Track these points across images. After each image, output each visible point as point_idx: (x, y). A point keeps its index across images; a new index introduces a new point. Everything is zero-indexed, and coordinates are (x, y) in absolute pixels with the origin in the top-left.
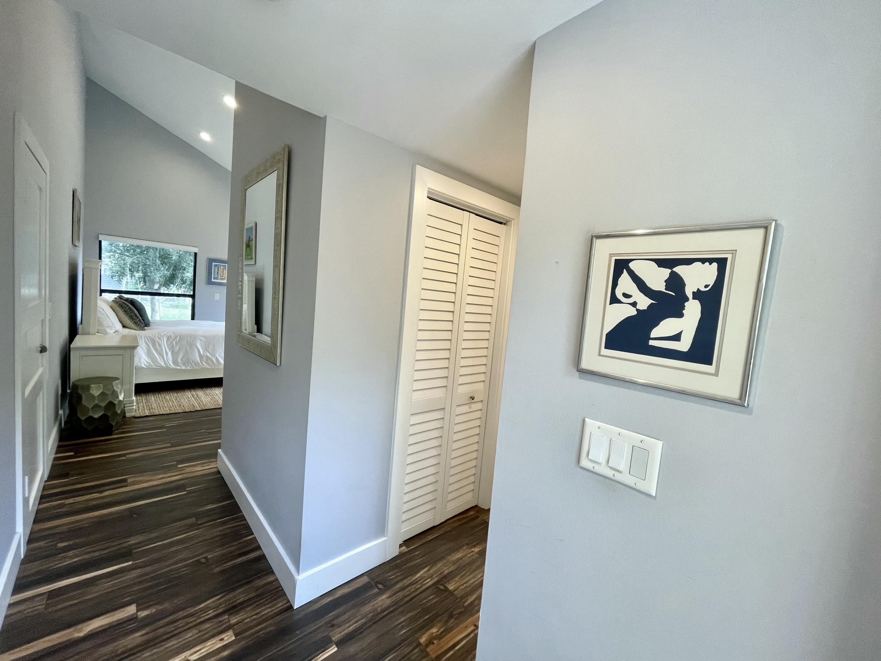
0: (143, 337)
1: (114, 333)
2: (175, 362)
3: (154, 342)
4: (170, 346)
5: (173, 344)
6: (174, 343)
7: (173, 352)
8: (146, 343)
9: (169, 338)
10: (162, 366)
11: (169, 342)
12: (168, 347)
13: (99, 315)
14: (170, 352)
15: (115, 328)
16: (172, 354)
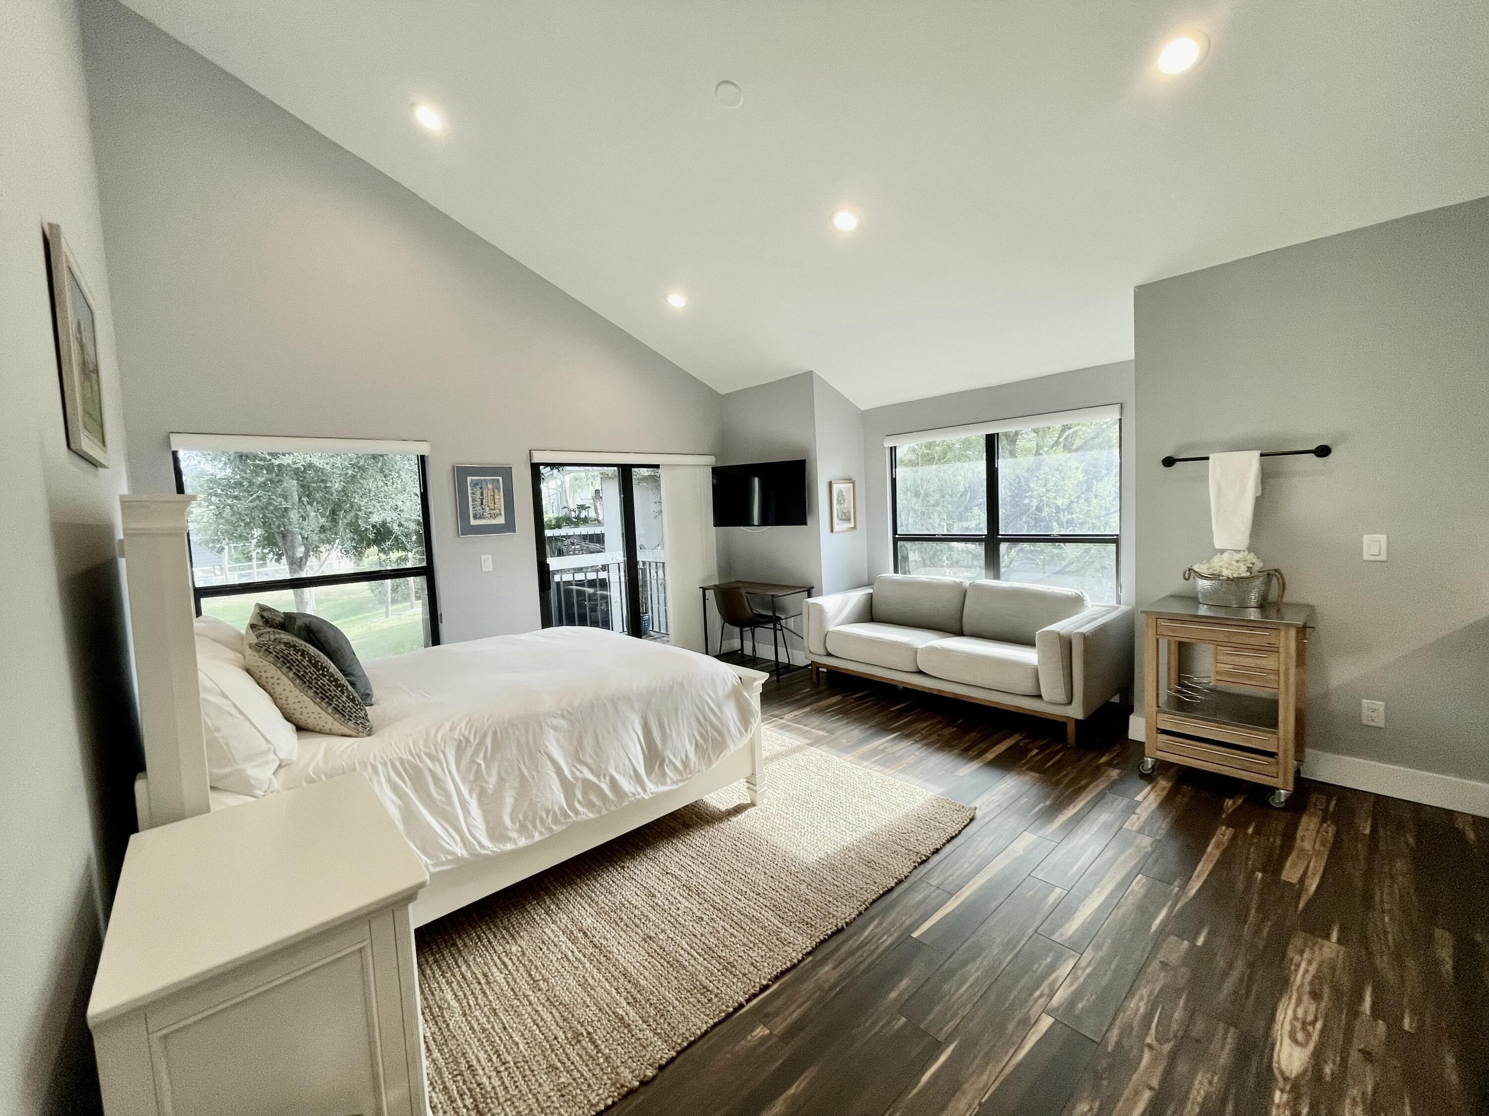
0: (380, 768)
1: (275, 773)
2: (496, 832)
3: (416, 775)
4: (472, 777)
5: (479, 765)
6: (480, 761)
7: (482, 795)
8: (396, 789)
9: (461, 747)
10: (458, 859)
11: (465, 761)
12: (464, 783)
13: (209, 720)
14: (474, 796)
15: (275, 753)
16: (481, 803)
